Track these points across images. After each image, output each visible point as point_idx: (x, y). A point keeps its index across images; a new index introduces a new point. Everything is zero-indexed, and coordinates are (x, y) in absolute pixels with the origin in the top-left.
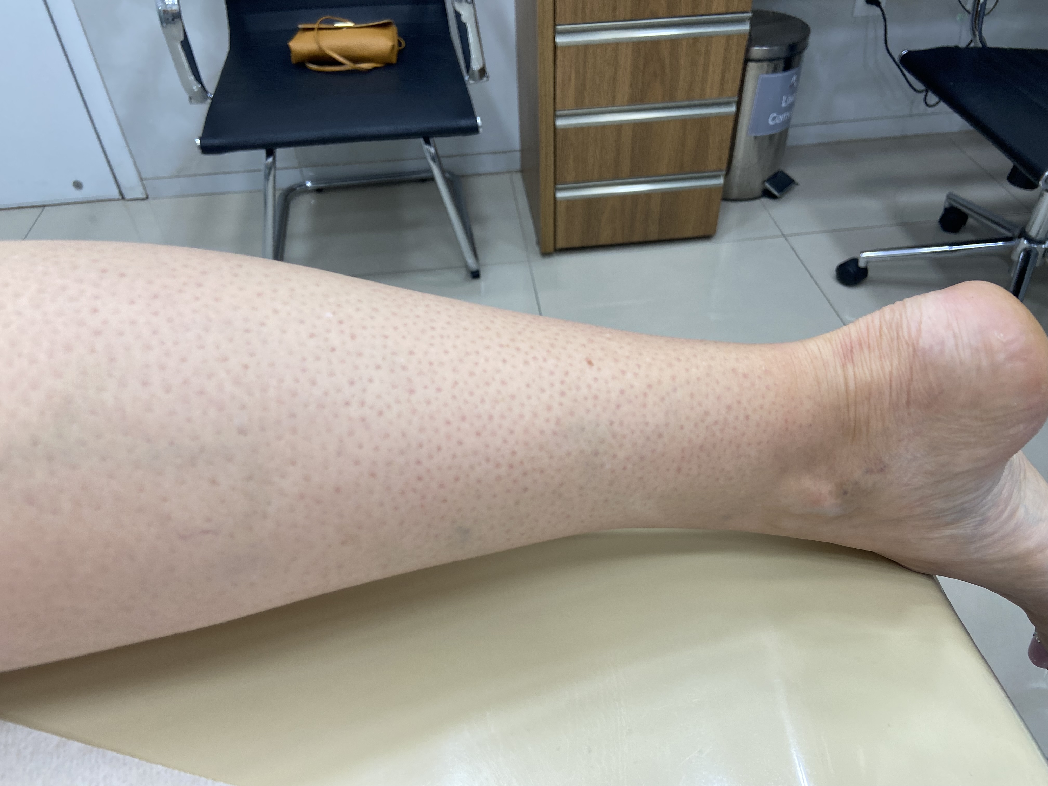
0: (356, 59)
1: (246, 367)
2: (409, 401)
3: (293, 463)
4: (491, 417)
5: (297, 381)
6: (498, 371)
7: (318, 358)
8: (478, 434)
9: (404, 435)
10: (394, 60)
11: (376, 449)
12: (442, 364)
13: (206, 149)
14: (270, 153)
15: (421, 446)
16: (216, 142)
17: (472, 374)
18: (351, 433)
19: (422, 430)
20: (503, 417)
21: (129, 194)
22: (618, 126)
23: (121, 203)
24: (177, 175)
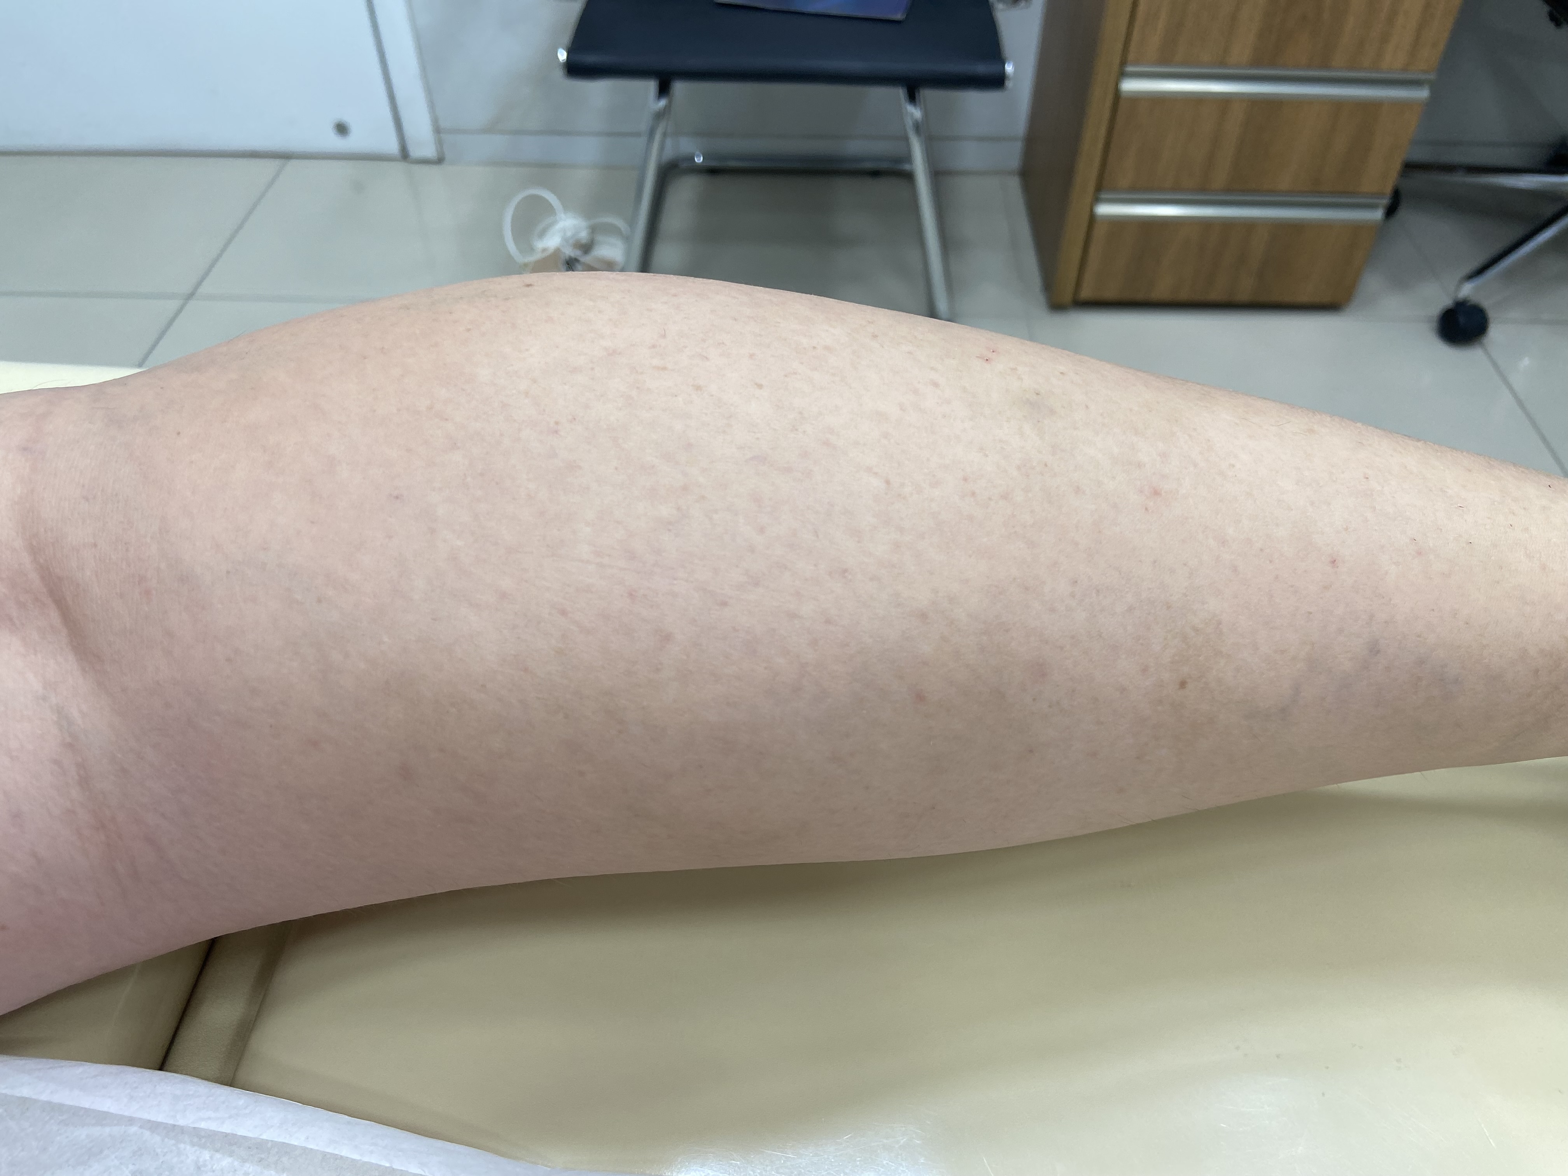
13: (574, 69)
14: (664, 90)
16: (591, 59)
21: (416, 152)
22: (1224, 100)
23: (401, 166)
24: (491, 129)
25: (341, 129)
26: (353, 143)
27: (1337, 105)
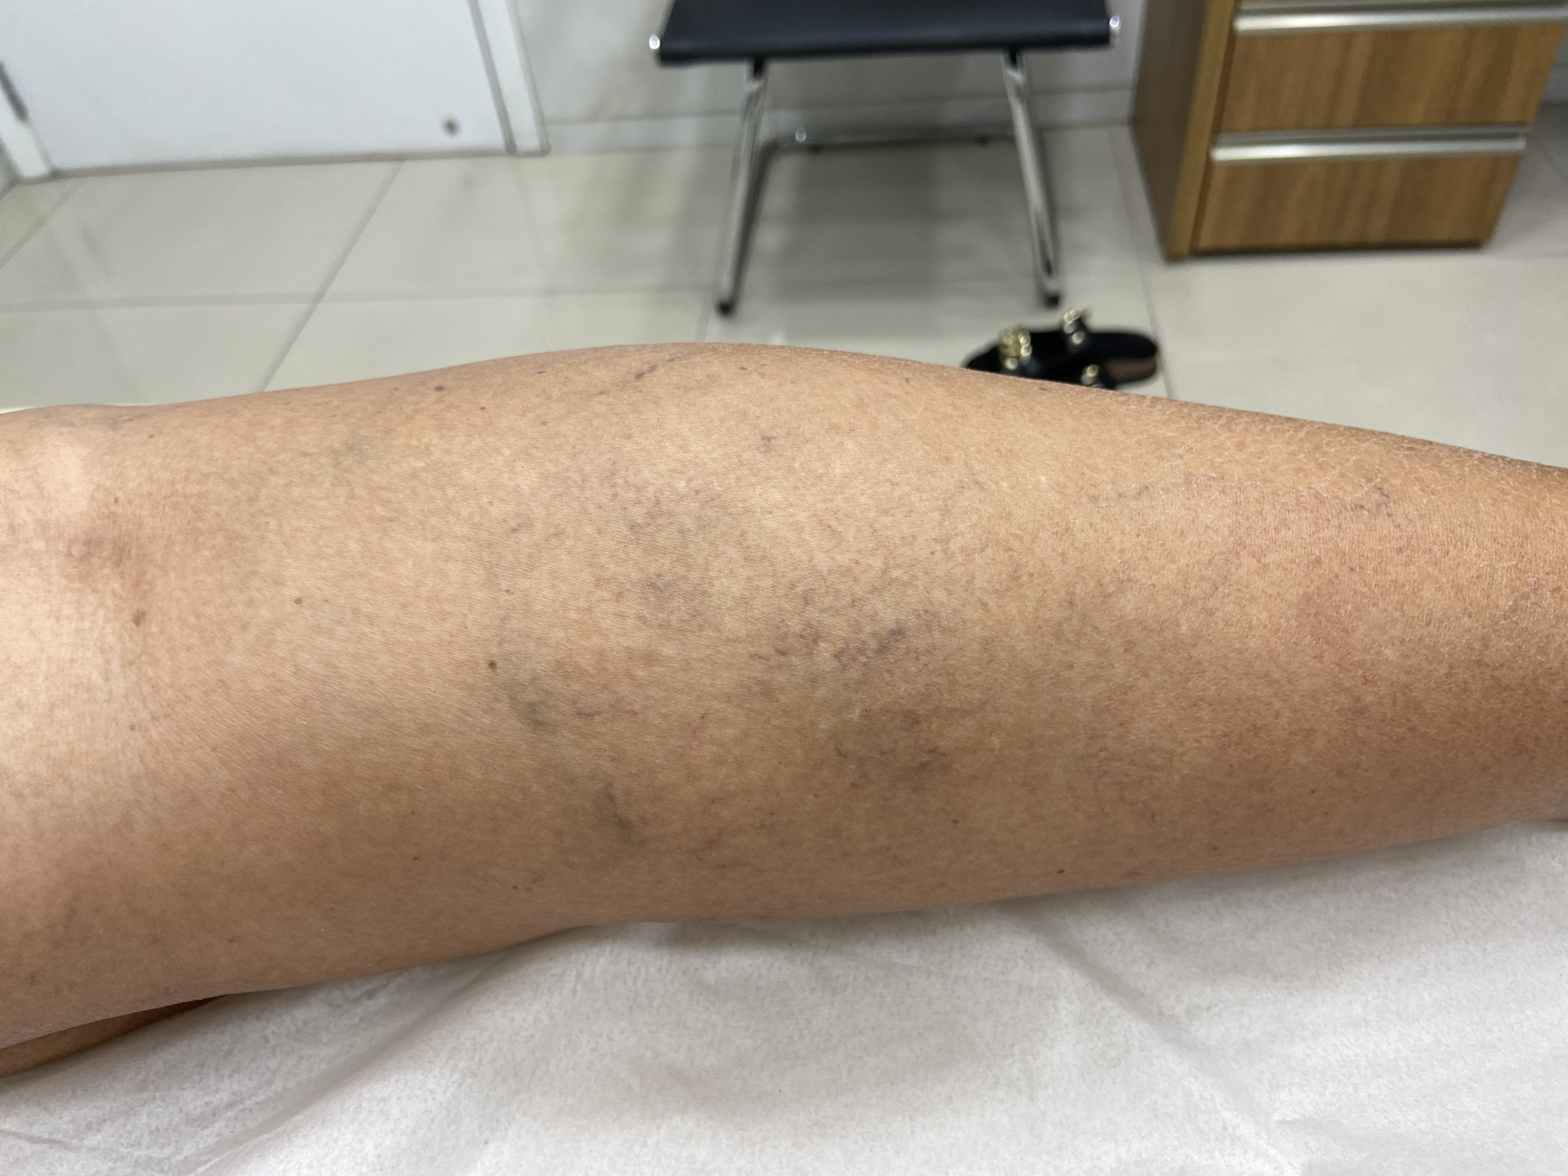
13: (667, 57)
14: (758, 68)
16: (683, 45)
21: (521, 144)
22: (1350, 34)
23: (508, 159)
24: (594, 115)
25: (451, 127)
26: (462, 140)
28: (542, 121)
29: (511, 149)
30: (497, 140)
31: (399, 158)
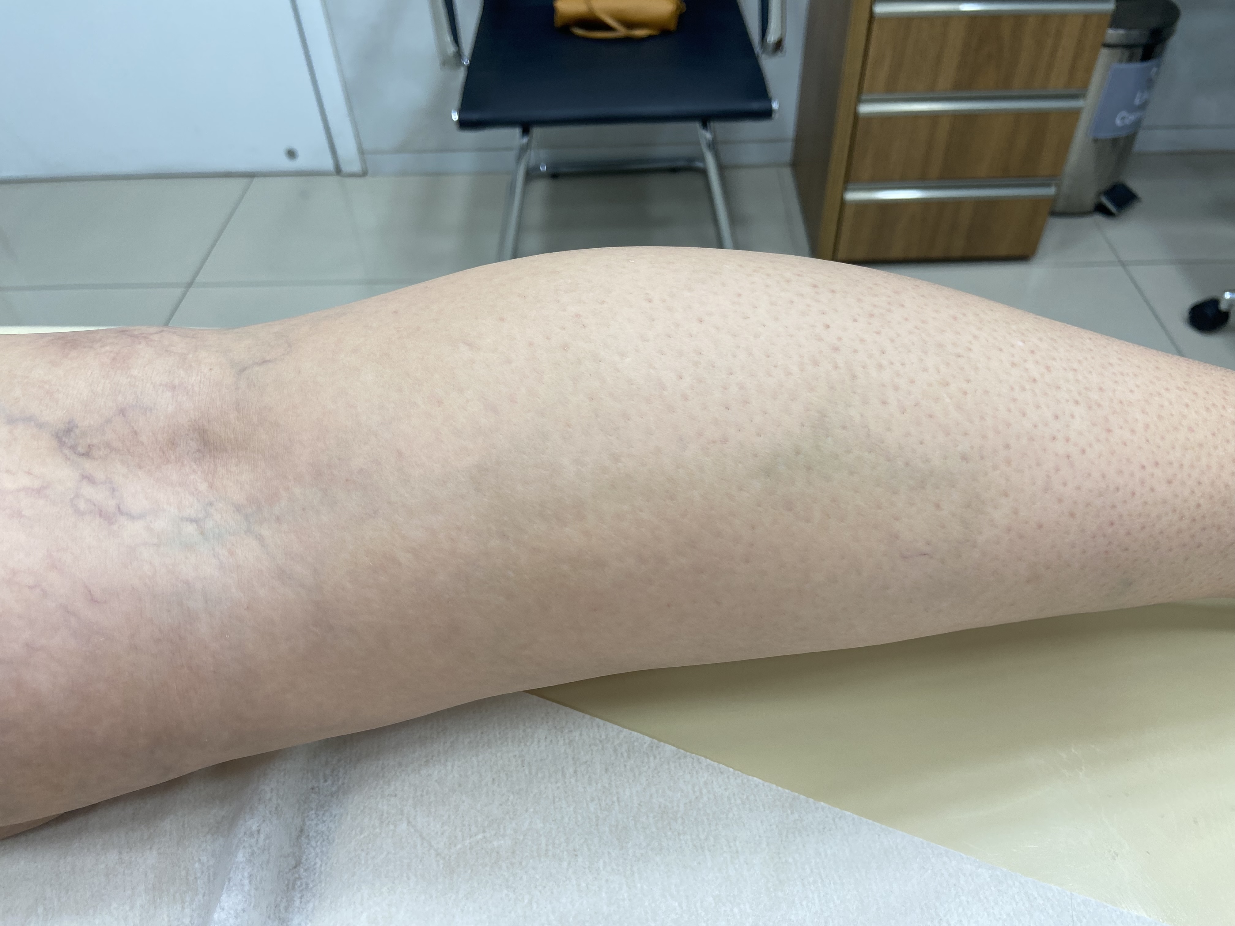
0: (630, 24)
1: (965, 393)
2: (1107, 440)
3: (1006, 495)
4: (1181, 466)
5: (1009, 410)
6: (1184, 416)
7: (1023, 389)
8: (1169, 482)
9: (1104, 476)
10: (672, 26)
11: (1078, 488)
12: (1130, 404)
13: (464, 124)
14: (526, 131)
15: (1118, 489)
16: (475, 115)
17: (1160, 417)
18: (1057, 470)
19: (1120, 472)
20: (1192, 466)
21: (346, 168)
22: (934, 116)
23: (336, 178)
24: (401, 149)
25: (291, 154)
26: (300, 163)
27: (1018, 115)
28: (362, 152)
29: (338, 170)
30: (328, 164)
31: (251, 175)
